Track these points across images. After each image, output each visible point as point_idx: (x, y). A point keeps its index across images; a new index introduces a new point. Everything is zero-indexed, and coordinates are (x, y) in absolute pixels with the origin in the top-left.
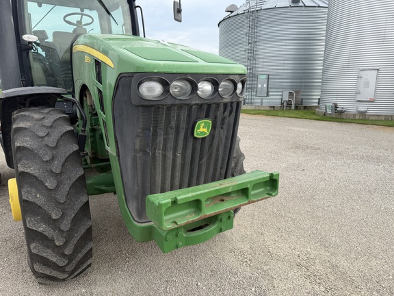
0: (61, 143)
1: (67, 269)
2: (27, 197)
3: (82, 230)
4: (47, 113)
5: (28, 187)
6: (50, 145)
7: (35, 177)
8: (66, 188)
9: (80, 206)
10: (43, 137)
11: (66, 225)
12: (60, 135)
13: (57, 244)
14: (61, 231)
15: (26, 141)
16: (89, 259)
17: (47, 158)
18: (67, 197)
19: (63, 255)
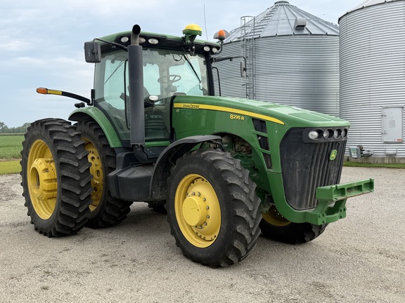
7: (238, 186)
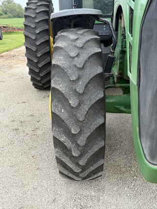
0: (88, 64)
1: (81, 175)
2: (55, 110)
3: (96, 148)
4: (82, 34)
5: (56, 101)
6: (78, 66)
8: (86, 108)
9: (95, 127)
10: (73, 58)
11: (82, 141)
12: (88, 57)
13: (74, 154)
14: (77, 145)
15: (60, 60)
16: (99, 172)
17: (74, 78)
18: (85, 116)
19: (78, 165)
